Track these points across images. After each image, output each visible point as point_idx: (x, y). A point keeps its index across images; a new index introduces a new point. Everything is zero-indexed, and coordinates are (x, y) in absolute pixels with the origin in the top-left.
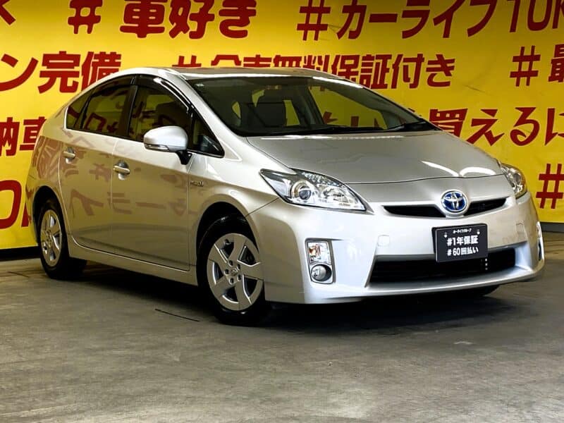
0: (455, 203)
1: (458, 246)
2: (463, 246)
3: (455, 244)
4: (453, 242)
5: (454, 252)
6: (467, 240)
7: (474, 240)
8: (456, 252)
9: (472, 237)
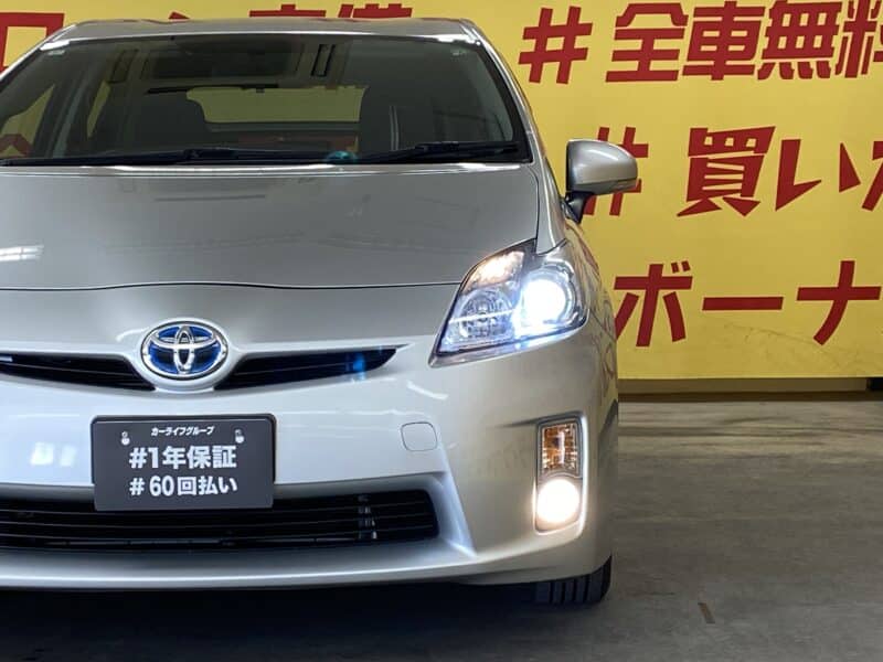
0: (184, 356)
1: (164, 470)
2: (185, 470)
3: (155, 465)
4: (149, 457)
5: (152, 486)
6: (199, 456)
7: (225, 457)
8: (159, 487)
9: (217, 449)
